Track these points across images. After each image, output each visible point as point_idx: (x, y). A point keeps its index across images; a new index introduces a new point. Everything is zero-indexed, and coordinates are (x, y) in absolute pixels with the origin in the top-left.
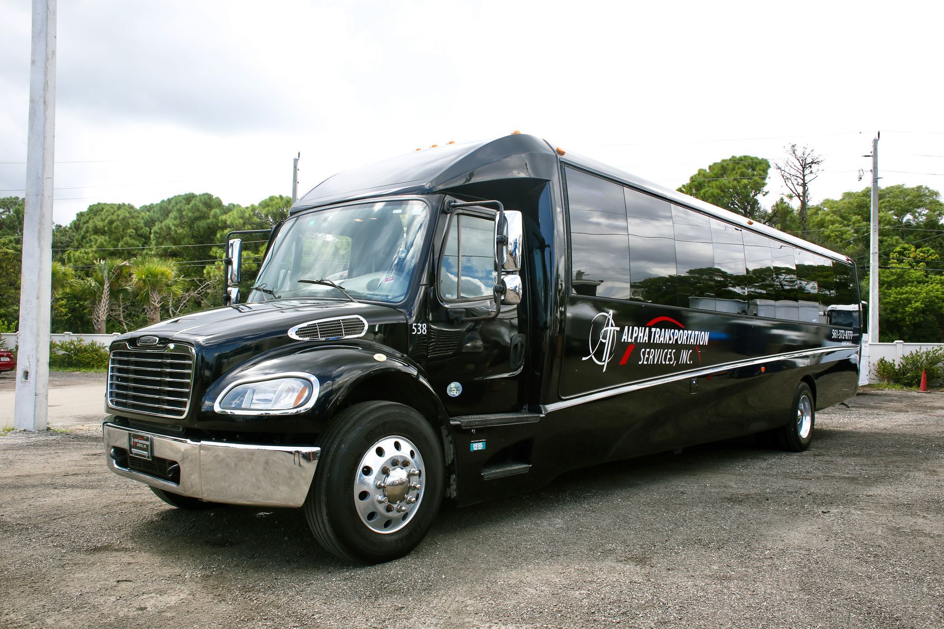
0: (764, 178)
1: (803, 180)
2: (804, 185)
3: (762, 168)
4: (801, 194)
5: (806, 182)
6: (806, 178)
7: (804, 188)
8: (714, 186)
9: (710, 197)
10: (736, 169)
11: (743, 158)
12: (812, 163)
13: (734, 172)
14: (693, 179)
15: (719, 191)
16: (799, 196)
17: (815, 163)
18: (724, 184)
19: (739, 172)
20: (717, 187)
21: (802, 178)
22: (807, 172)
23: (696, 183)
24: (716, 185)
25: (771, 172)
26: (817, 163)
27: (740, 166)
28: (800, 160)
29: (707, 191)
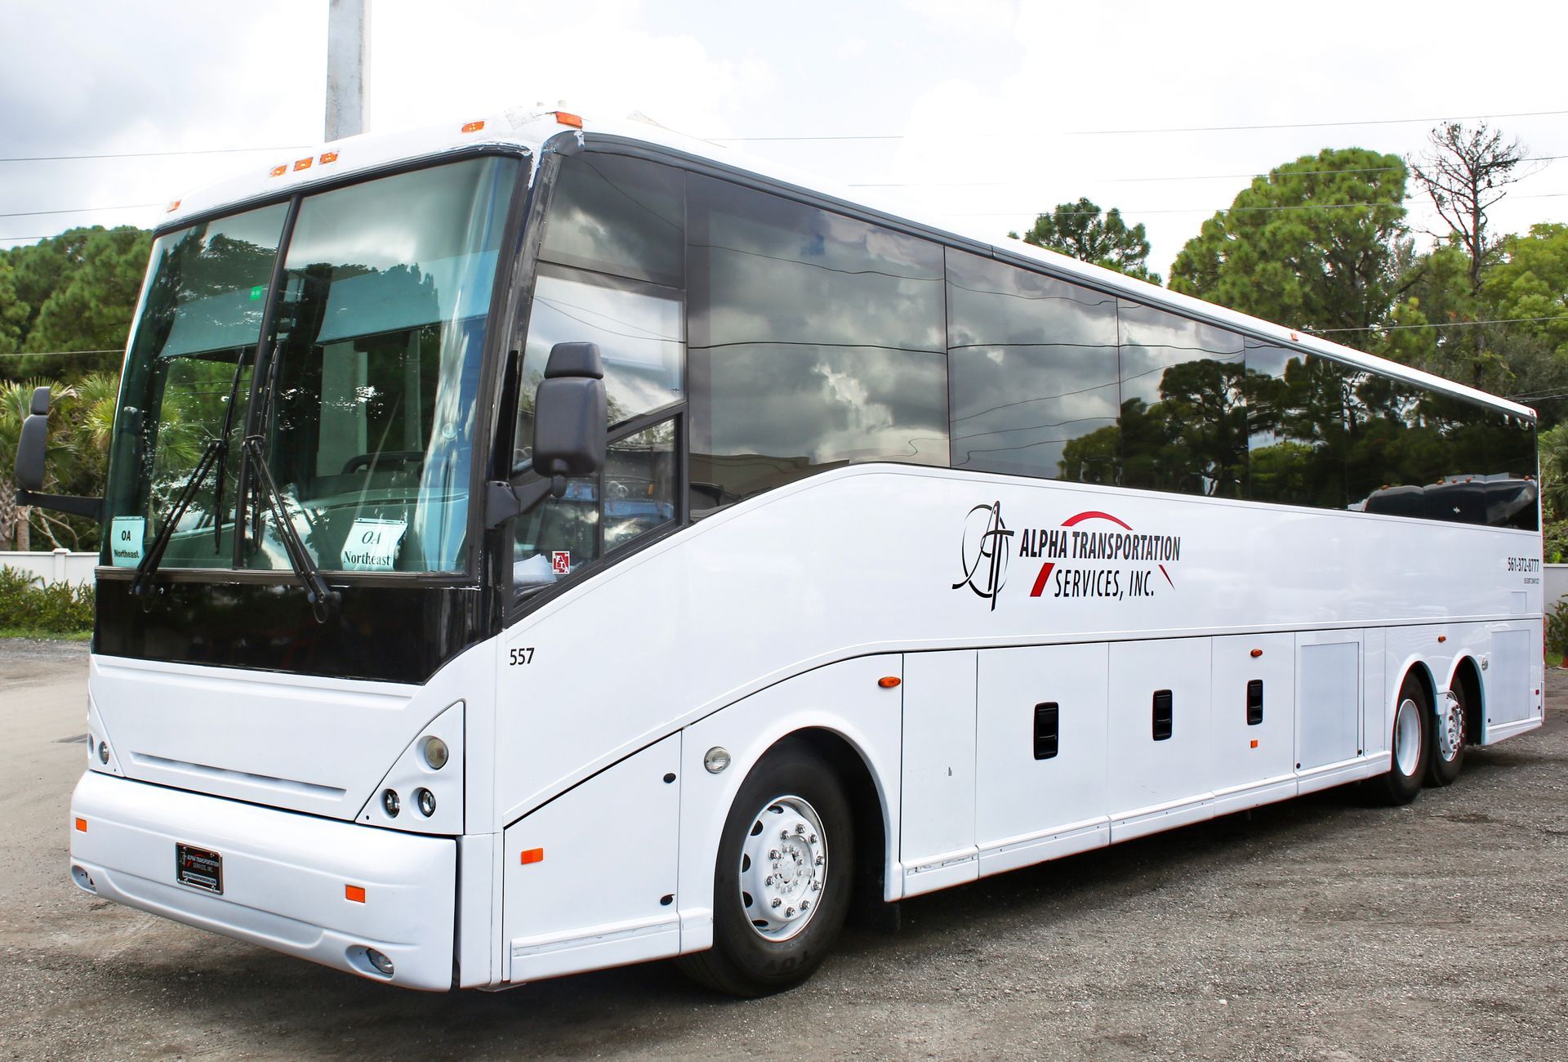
0: (1398, 200)
1: (1475, 202)
2: (1477, 212)
3: (1392, 177)
4: (1471, 233)
5: (1480, 206)
6: (1479, 196)
7: (1476, 221)
8: (1293, 216)
9: (1288, 241)
10: (1337, 180)
11: (1350, 156)
12: (1492, 165)
13: (1334, 187)
14: (1242, 200)
15: (1305, 229)
16: (1466, 237)
17: (1499, 165)
18: (1318, 215)
19: (1345, 186)
20: (1301, 219)
21: (1472, 197)
22: (1481, 184)
23: (1252, 210)
24: (1299, 216)
25: (1411, 185)
26: (1506, 165)
27: (1345, 172)
28: (1467, 157)
29: (1279, 228)
